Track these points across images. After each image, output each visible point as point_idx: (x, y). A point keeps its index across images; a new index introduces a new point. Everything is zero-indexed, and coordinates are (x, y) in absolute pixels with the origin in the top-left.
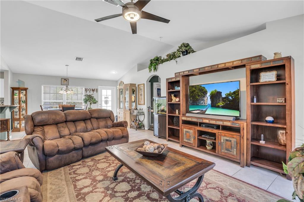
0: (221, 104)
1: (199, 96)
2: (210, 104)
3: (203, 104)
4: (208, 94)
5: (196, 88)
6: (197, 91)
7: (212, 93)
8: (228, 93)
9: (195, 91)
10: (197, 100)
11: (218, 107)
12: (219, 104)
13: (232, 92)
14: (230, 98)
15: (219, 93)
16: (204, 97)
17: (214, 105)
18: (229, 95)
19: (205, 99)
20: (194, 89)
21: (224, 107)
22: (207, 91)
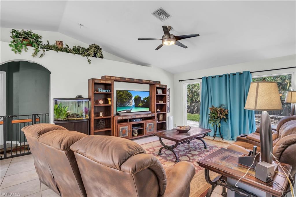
0: (141, 105)
1: (126, 99)
2: (134, 105)
3: (129, 105)
4: (133, 98)
5: (123, 93)
6: (124, 95)
7: (135, 97)
8: (145, 98)
9: (122, 95)
10: (125, 102)
11: (139, 107)
12: (139, 105)
13: (146, 97)
14: (145, 101)
15: (140, 98)
16: (130, 100)
17: (136, 106)
18: (145, 99)
19: (131, 101)
20: (121, 93)
21: (142, 107)
22: (132, 96)
